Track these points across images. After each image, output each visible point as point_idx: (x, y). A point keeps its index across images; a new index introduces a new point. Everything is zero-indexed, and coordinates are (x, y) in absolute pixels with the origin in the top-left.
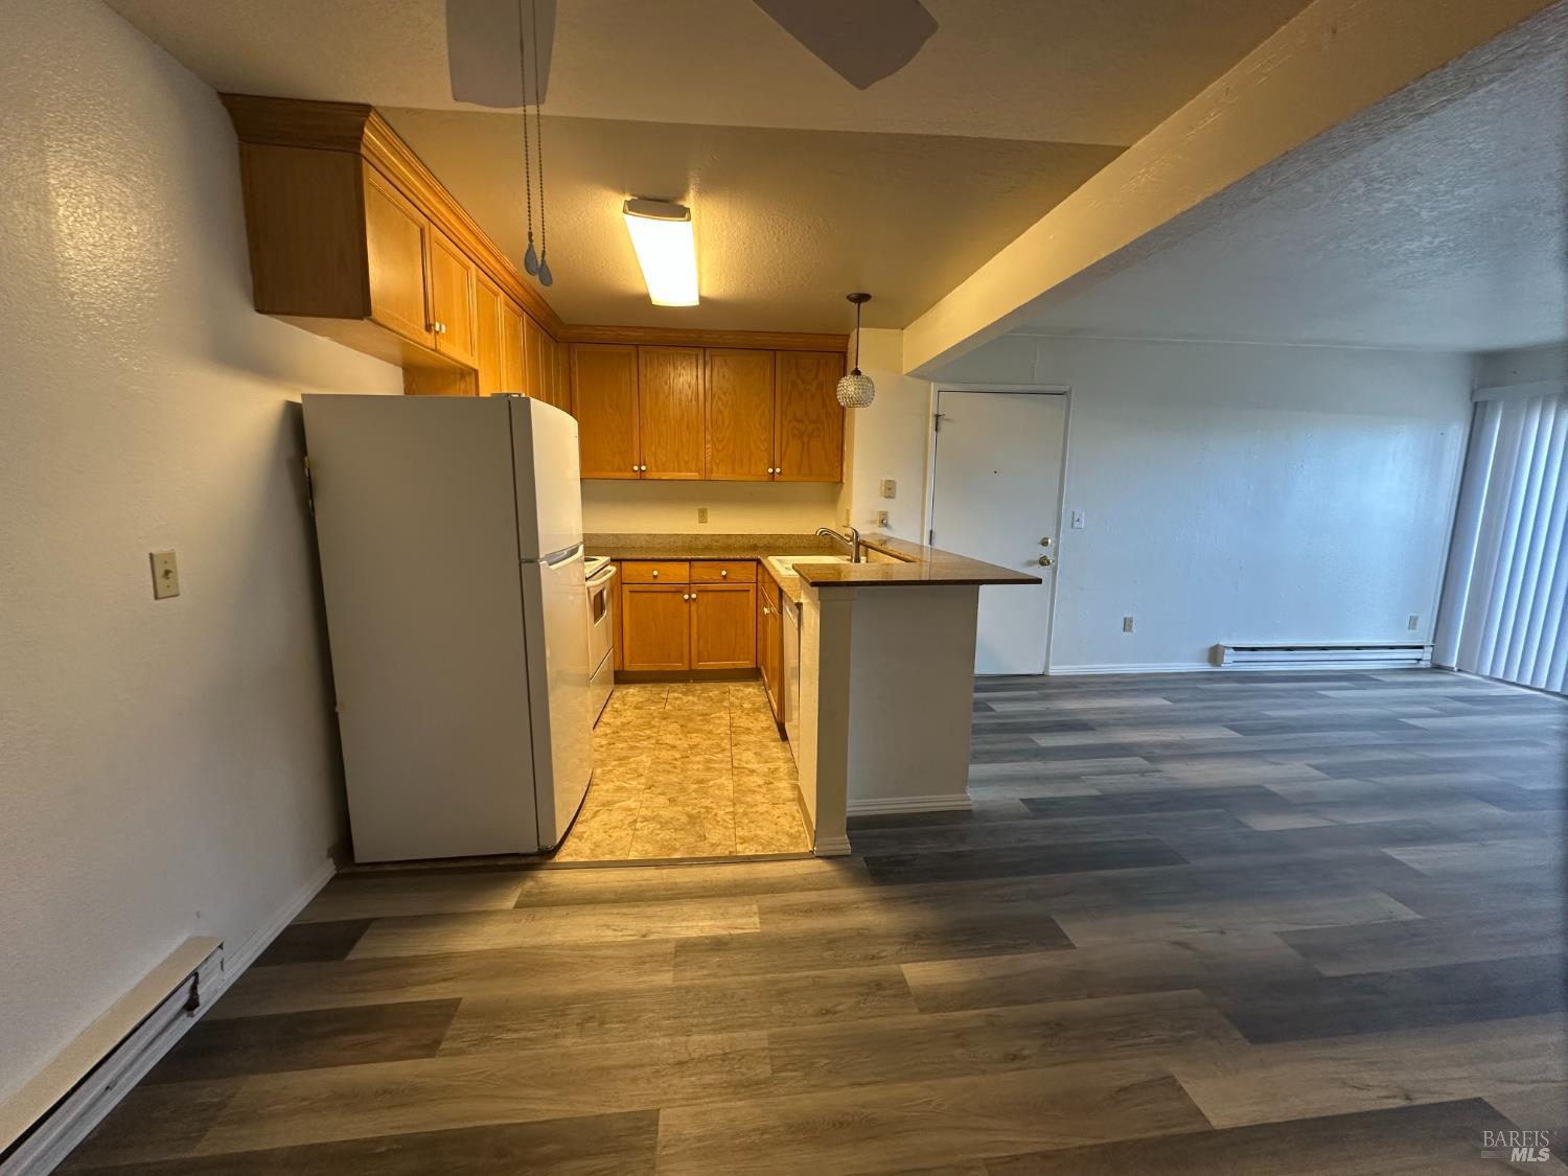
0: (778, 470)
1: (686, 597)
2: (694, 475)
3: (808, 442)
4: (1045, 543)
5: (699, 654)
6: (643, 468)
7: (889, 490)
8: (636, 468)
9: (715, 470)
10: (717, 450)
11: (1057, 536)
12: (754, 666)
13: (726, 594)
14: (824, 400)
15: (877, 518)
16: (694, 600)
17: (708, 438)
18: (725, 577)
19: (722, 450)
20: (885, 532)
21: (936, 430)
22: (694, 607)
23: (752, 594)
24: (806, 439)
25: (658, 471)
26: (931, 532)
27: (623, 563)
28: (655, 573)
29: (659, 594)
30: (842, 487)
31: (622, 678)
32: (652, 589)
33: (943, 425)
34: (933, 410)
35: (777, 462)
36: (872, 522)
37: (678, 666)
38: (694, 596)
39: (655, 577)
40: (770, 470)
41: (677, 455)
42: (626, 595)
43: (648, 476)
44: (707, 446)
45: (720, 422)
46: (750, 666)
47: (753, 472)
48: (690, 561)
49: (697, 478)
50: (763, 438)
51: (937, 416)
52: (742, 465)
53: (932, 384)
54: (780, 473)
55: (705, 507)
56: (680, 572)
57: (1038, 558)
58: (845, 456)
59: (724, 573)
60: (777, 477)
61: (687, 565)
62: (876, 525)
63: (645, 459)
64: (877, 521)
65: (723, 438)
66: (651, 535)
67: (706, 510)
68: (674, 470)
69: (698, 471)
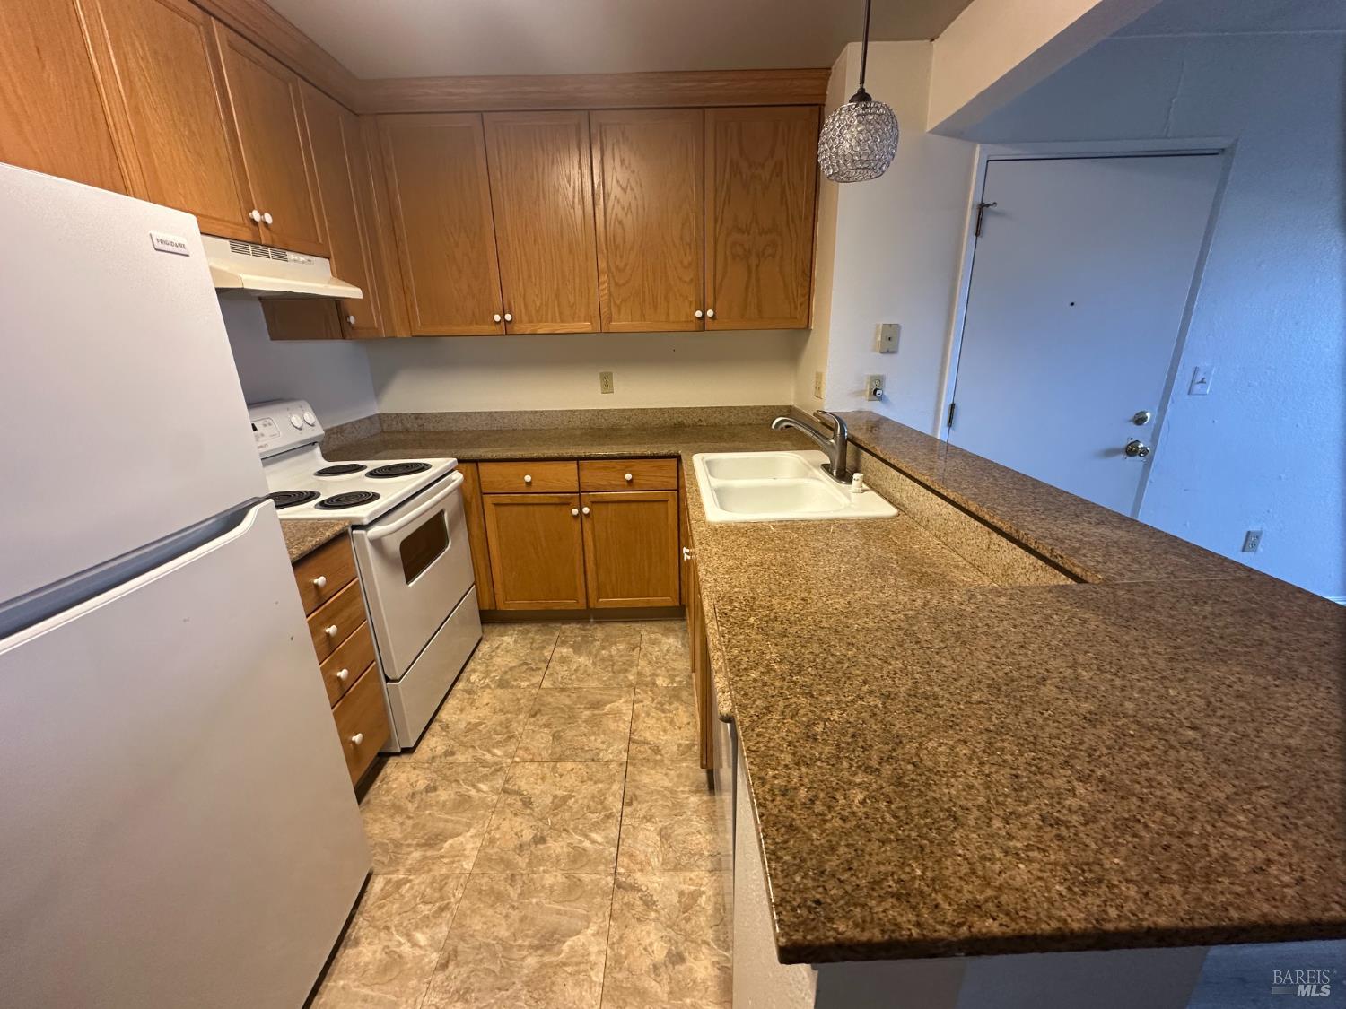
0: (710, 313)
1: (575, 511)
2: (586, 326)
3: (758, 266)
4: (1139, 420)
5: (598, 589)
6: (508, 317)
7: (889, 341)
8: (497, 318)
9: (615, 316)
10: (617, 284)
11: (1163, 409)
12: (677, 604)
13: (634, 506)
14: (783, 192)
15: (867, 388)
16: (588, 515)
17: (603, 265)
18: (630, 482)
19: (624, 285)
20: (879, 409)
21: (978, 233)
22: (587, 525)
23: (672, 505)
24: (753, 261)
25: (530, 321)
26: (953, 406)
27: (479, 464)
28: (528, 478)
29: (536, 508)
30: (808, 336)
31: (491, 617)
32: (524, 499)
33: (990, 223)
34: (973, 198)
35: (709, 300)
36: (859, 393)
37: (571, 604)
38: (586, 510)
39: (529, 484)
40: (699, 314)
41: (557, 296)
42: (489, 509)
43: (517, 330)
44: (601, 280)
45: (619, 240)
46: (670, 605)
47: (672, 318)
48: (578, 459)
49: (590, 329)
50: (686, 263)
51: (982, 207)
52: (656, 309)
53: (978, 149)
54: (713, 318)
55: (609, 370)
56: (564, 477)
57: (1124, 443)
58: (817, 286)
59: (628, 476)
60: (709, 324)
61: (573, 465)
62: (864, 397)
63: (509, 304)
64: (866, 391)
65: (626, 265)
66: (536, 412)
67: (611, 374)
68: (553, 320)
69: (590, 318)
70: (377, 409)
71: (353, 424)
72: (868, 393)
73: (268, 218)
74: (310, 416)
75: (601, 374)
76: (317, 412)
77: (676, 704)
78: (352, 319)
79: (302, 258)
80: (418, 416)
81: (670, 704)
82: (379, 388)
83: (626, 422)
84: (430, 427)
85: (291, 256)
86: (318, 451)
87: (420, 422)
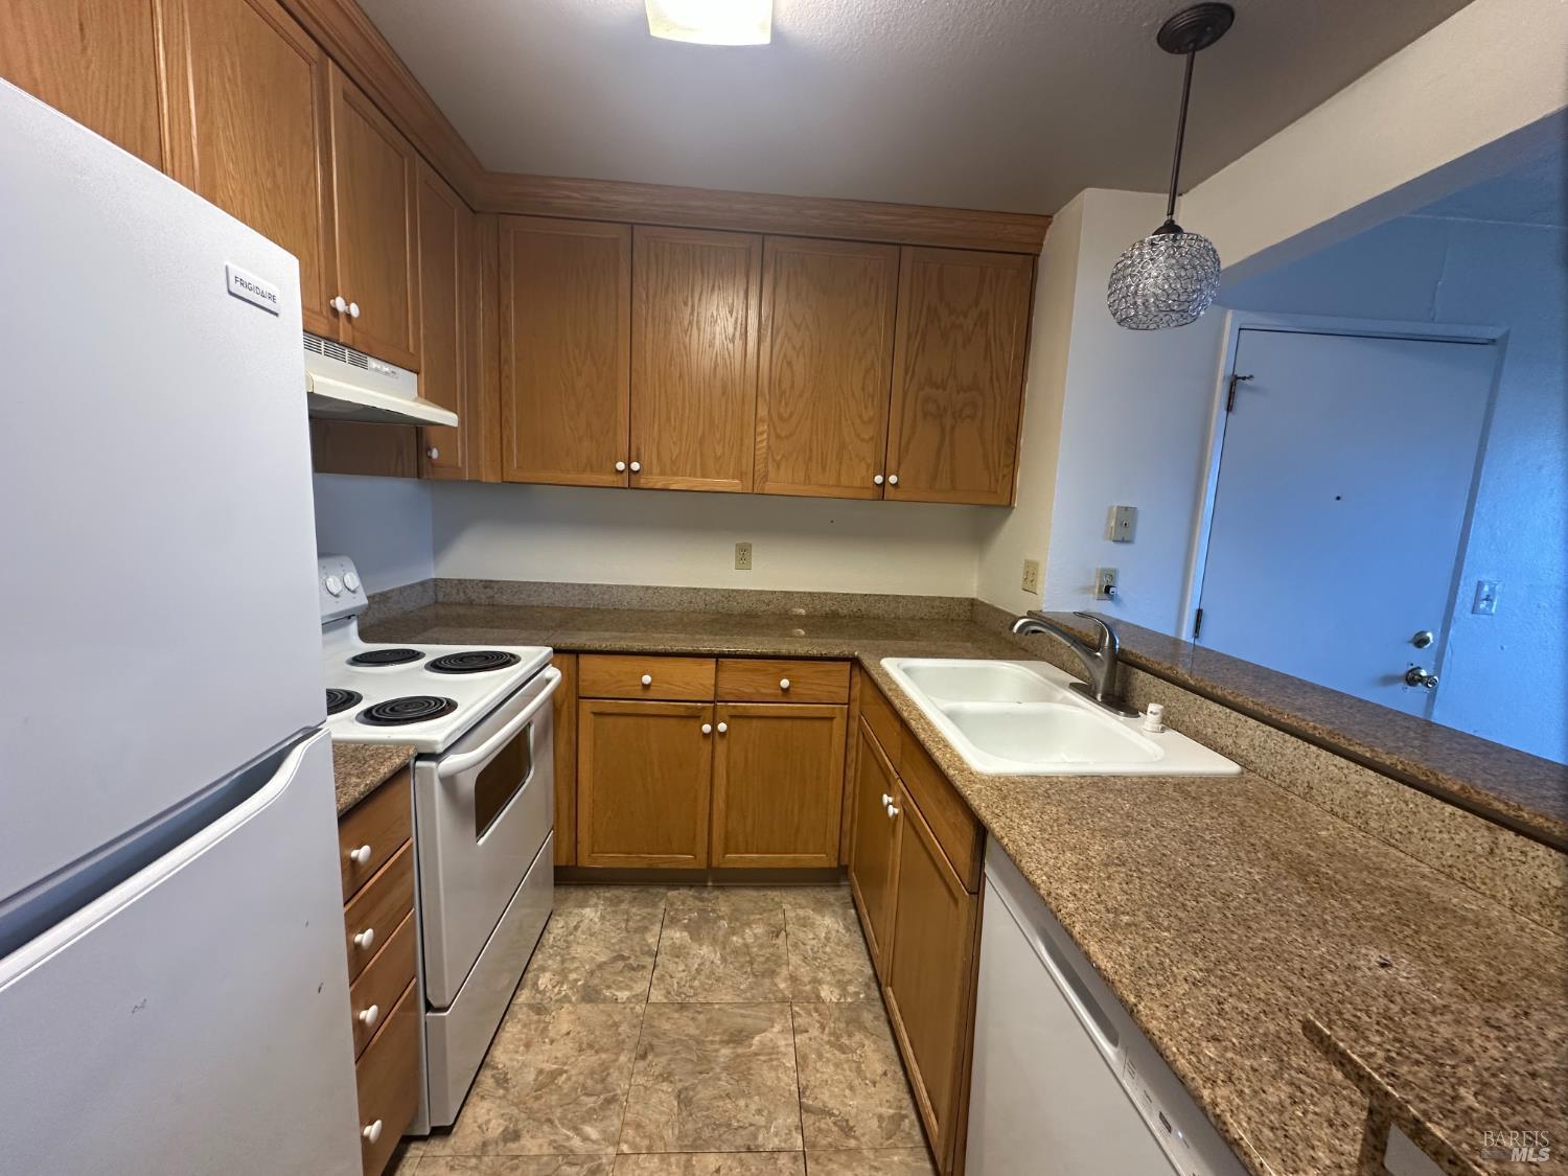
0: (893, 479)
1: (707, 728)
2: (733, 484)
3: (953, 428)
4: (1420, 642)
5: (727, 839)
6: (635, 466)
7: (1124, 527)
8: (621, 466)
9: (772, 475)
10: (778, 436)
11: (1445, 630)
12: (835, 864)
13: (788, 723)
14: (988, 344)
15: (1095, 582)
16: (722, 735)
17: (763, 412)
18: (785, 691)
19: (787, 437)
20: (1107, 609)
21: (1229, 408)
22: (721, 747)
23: (839, 725)
24: (948, 421)
25: (663, 473)
26: (1200, 613)
27: (581, 656)
28: (647, 679)
29: (652, 721)
30: (1010, 512)
31: (570, 877)
32: (636, 709)
33: (1242, 398)
34: (1223, 370)
35: (892, 463)
36: (1087, 590)
37: (685, 860)
38: (722, 727)
39: (646, 687)
40: (879, 479)
41: (701, 443)
42: (586, 721)
43: (643, 482)
44: (759, 429)
45: (786, 385)
46: (826, 865)
47: (844, 480)
48: (718, 656)
49: (738, 488)
50: (866, 418)
51: (1234, 382)
52: (824, 469)
53: (1230, 314)
54: (896, 485)
55: (750, 541)
56: (697, 679)
57: (1403, 670)
58: (1022, 456)
59: (785, 683)
60: (890, 493)
61: (710, 664)
62: (1092, 596)
63: (638, 449)
64: (1094, 587)
65: (792, 414)
66: (648, 588)
67: (750, 546)
68: (693, 474)
69: (741, 475)
70: (433, 573)
71: (401, 590)
72: (1097, 590)
73: (354, 310)
74: (352, 579)
75: (737, 545)
76: (360, 574)
77: (858, 1037)
78: (435, 454)
79: (386, 368)
80: (488, 584)
81: (850, 1036)
82: (440, 545)
83: (764, 607)
84: (503, 599)
85: (373, 363)
86: (354, 627)
87: (490, 592)
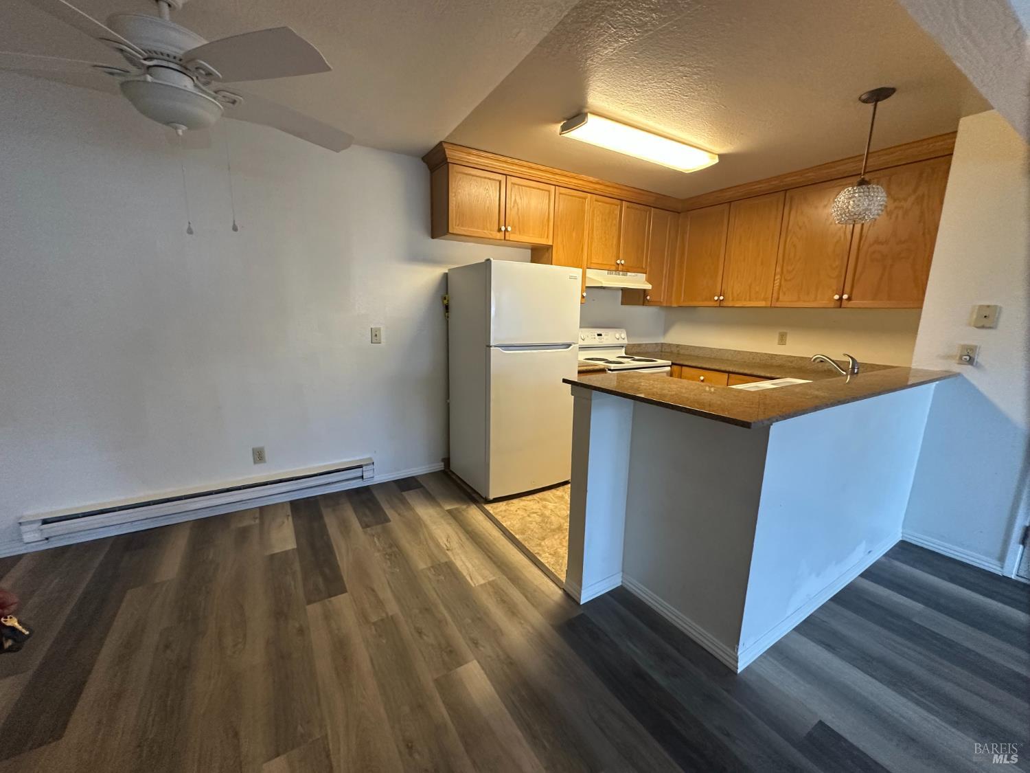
0: (846, 297)
2: (763, 304)
3: (892, 265)
6: (722, 298)
7: (986, 319)
8: (716, 298)
9: (781, 298)
10: (786, 280)
17: (779, 270)
19: (790, 280)
24: (888, 262)
25: (733, 300)
27: (684, 368)
28: (702, 378)
35: (847, 289)
36: (948, 357)
39: (702, 381)
40: (837, 297)
41: (750, 287)
43: (725, 304)
44: (776, 278)
45: (793, 256)
47: (818, 299)
48: (729, 372)
49: (765, 305)
50: (834, 266)
52: (808, 294)
54: (848, 300)
55: (785, 331)
56: (720, 380)
60: (845, 304)
61: (726, 376)
62: (954, 361)
63: (724, 291)
64: (956, 356)
65: (793, 269)
66: (735, 351)
67: (786, 333)
68: (745, 300)
69: (765, 299)
70: (662, 340)
71: (646, 344)
72: (958, 358)
73: (623, 262)
74: (624, 335)
75: (780, 333)
76: (628, 335)
78: (648, 298)
79: (633, 274)
80: (678, 346)
82: (665, 331)
83: (790, 364)
84: (682, 352)
85: (629, 274)
86: (624, 350)
87: (678, 349)
